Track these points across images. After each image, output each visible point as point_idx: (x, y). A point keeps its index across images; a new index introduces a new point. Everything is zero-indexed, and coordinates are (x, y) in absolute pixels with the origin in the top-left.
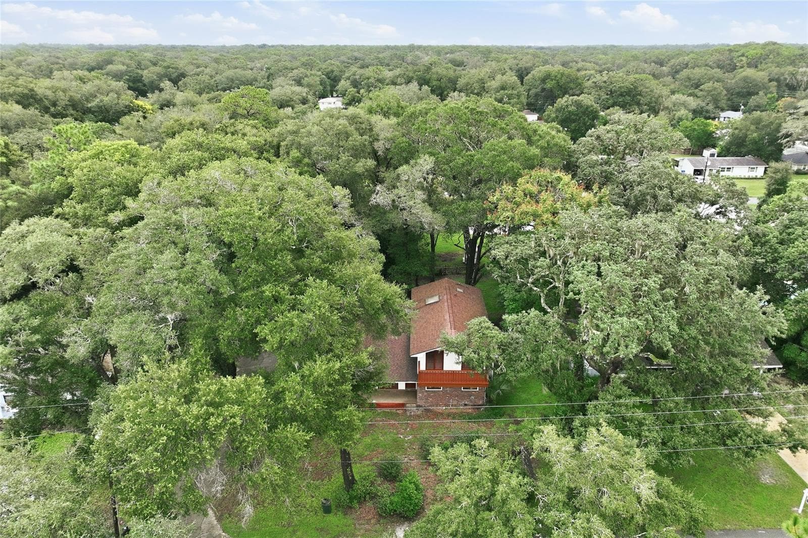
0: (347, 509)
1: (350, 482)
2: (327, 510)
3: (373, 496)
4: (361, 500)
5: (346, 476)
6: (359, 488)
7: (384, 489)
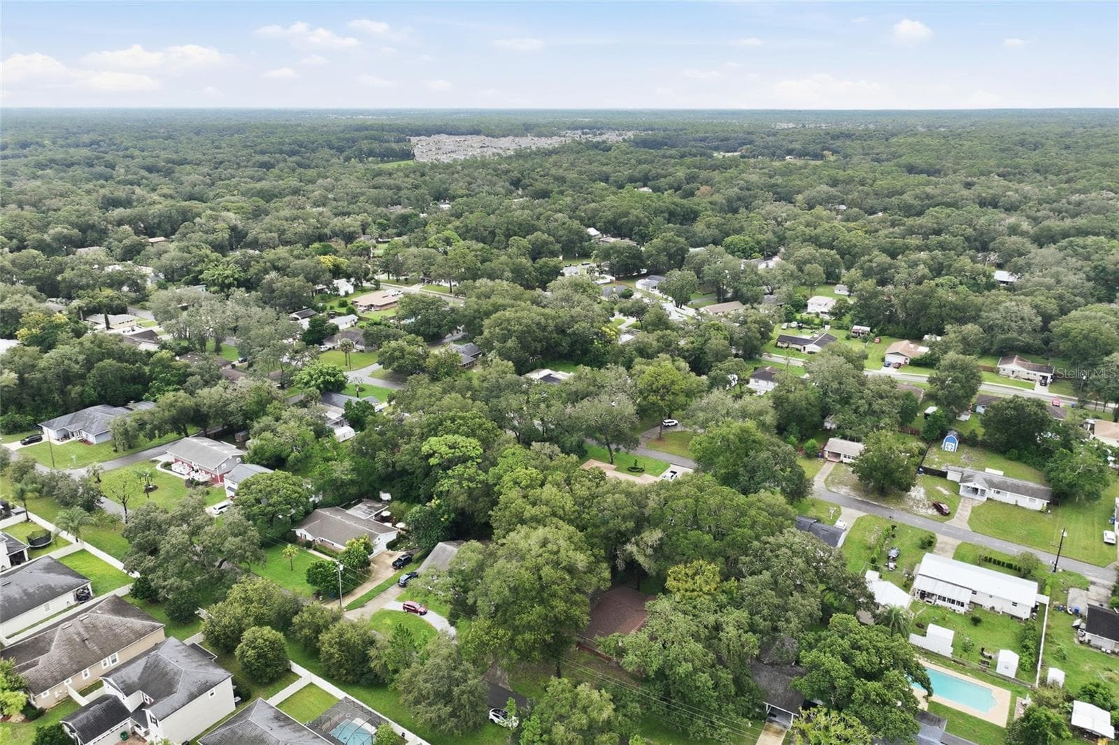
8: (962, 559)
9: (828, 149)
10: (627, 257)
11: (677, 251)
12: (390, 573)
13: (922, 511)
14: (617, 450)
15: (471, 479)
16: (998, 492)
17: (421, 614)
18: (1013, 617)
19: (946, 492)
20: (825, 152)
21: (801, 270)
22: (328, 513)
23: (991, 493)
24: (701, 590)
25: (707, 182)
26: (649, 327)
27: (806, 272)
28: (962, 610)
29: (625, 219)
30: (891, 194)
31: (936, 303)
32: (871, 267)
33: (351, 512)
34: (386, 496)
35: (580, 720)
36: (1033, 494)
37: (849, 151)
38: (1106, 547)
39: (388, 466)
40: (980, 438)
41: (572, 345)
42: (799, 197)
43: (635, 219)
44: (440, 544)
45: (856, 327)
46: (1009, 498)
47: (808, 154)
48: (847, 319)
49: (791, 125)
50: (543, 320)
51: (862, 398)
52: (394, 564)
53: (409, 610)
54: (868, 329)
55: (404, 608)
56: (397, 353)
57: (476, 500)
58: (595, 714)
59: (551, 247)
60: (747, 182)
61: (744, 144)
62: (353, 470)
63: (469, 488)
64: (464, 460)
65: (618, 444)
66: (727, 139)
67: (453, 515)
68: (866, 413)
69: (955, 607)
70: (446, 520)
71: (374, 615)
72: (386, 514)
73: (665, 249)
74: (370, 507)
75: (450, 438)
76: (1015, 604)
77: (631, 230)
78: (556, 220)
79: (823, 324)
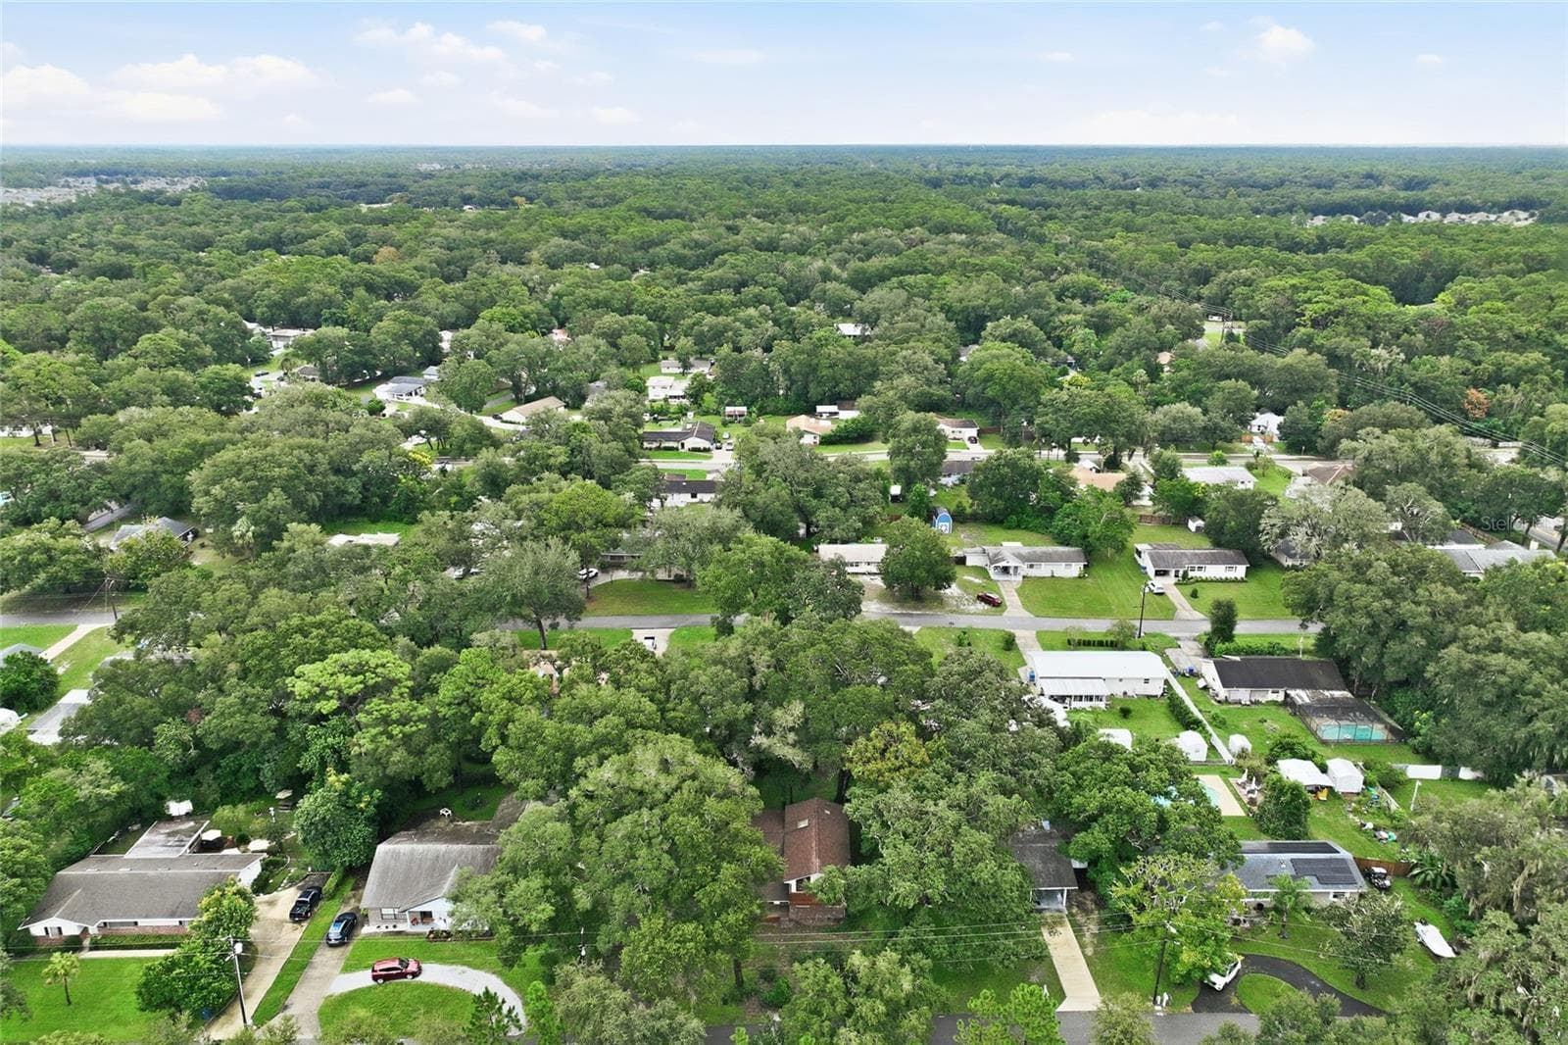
0: (739, 1001)
1: (740, 983)
2: (725, 1002)
3: (757, 992)
4: (748, 995)
5: (737, 979)
6: (747, 987)
7: (764, 987)
8: (1052, 648)
9: (517, 194)
10: (350, 351)
11: (424, 336)
12: (293, 935)
13: (972, 608)
14: (554, 626)
15: (404, 721)
16: (1031, 566)
17: (415, 975)
18: (1148, 697)
19: (977, 581)
20: (516, 199)
21: (615, 345)
22: (91, 871)
23: (1024, 569)
24: (910, 764)
25: (384, 241)
26: (468, 446)
27: (624, 346)
28: (1102, 705)
29: (301, 299)
30: (653, 244)
31: (825, 362)
32: (702, 333)
33: (134, 853)
34: (178, 808)
35: (871, 1009)
36: (1067, 559)
37: (553, 196)
38: (1157, 597)
39: (185, 747)
40: (969, 511)
41: (365, 487)
42: (535, 254)
43: (318, 296)
44: (382, 848)
45: (729, 409)
46: (1044, 570)
47: (492, 202)
48: (709, 399)
49: (438, 167)
50: (306, 457)
51: (838, 485)
52: (293, 915)
53: (386, 978)
54: (744, 409)
55: (375, 978)
56: (36, 557)
57: (420, 753)
58: (888, 992)
59: (199, 351)
60: (446, 239)
61: (393, 191)
62: (112, 774)
63: (405, 735)
64: (386, 687)
65: (555, 616)
66: (363, 185)
67: (378, 793)
68: (848, 505)
69: (1095, 703)
70: (369, 803)
71: (320, 1013)
72: (212, 835)
73: (406, 336)
74: (169, 835)
75: (350, 657)
76: (1147, 681)
77: (318, 315)
78: (182, 309)
79: (683, 411)
